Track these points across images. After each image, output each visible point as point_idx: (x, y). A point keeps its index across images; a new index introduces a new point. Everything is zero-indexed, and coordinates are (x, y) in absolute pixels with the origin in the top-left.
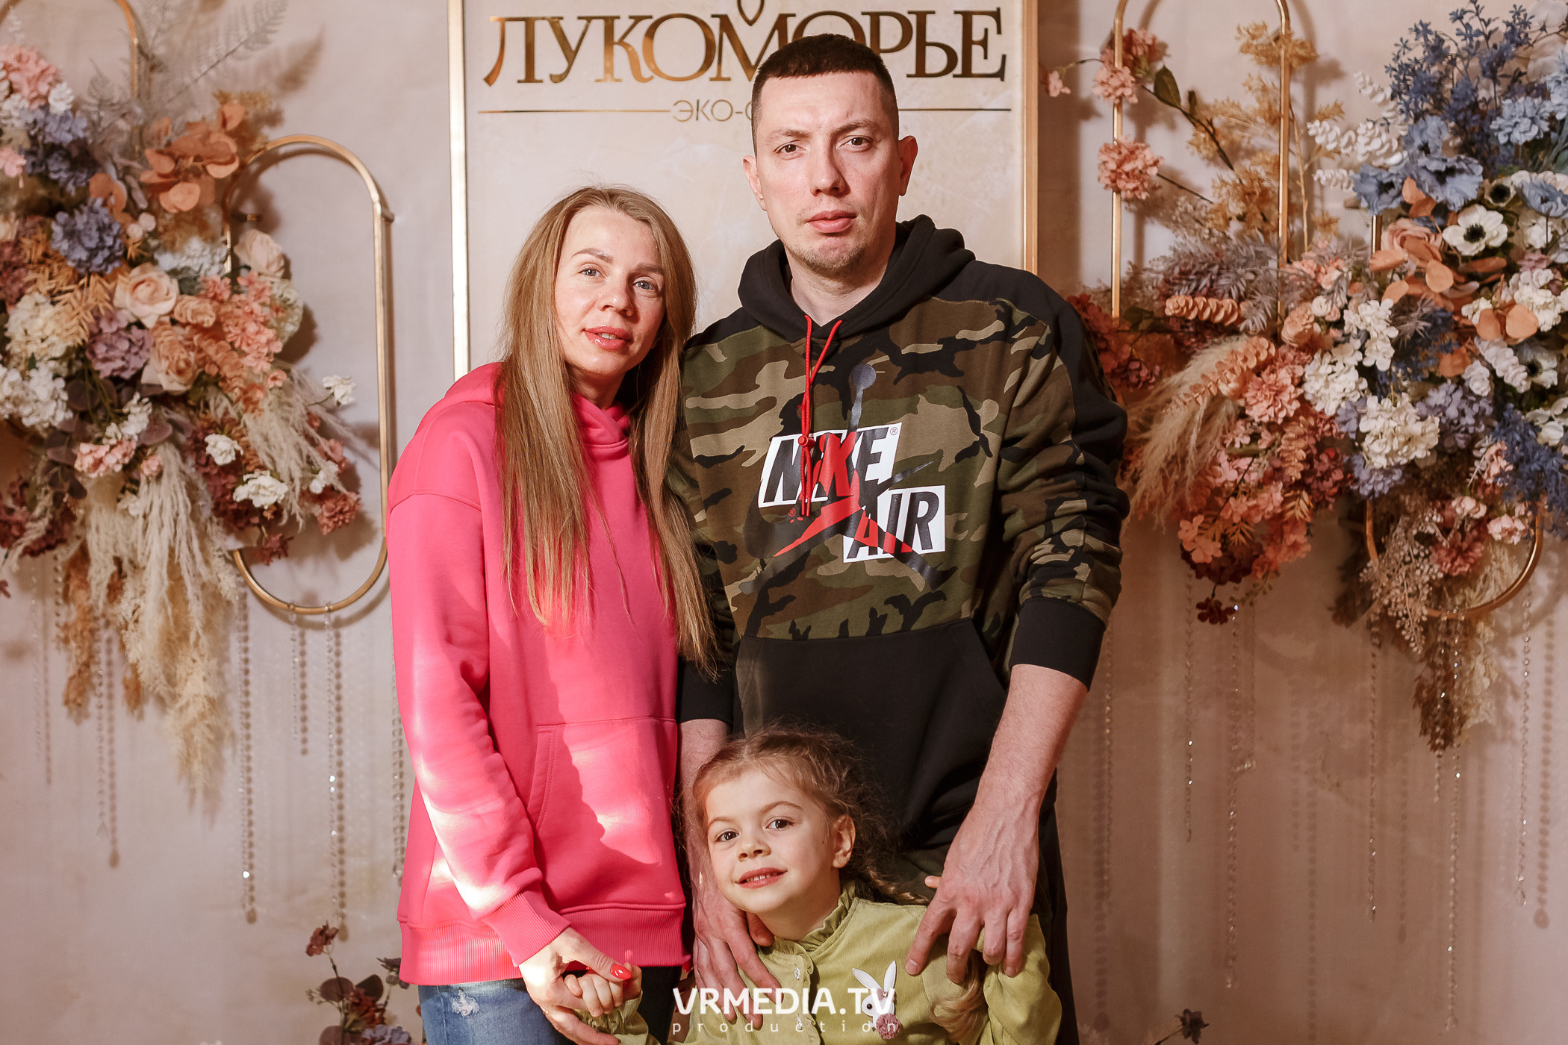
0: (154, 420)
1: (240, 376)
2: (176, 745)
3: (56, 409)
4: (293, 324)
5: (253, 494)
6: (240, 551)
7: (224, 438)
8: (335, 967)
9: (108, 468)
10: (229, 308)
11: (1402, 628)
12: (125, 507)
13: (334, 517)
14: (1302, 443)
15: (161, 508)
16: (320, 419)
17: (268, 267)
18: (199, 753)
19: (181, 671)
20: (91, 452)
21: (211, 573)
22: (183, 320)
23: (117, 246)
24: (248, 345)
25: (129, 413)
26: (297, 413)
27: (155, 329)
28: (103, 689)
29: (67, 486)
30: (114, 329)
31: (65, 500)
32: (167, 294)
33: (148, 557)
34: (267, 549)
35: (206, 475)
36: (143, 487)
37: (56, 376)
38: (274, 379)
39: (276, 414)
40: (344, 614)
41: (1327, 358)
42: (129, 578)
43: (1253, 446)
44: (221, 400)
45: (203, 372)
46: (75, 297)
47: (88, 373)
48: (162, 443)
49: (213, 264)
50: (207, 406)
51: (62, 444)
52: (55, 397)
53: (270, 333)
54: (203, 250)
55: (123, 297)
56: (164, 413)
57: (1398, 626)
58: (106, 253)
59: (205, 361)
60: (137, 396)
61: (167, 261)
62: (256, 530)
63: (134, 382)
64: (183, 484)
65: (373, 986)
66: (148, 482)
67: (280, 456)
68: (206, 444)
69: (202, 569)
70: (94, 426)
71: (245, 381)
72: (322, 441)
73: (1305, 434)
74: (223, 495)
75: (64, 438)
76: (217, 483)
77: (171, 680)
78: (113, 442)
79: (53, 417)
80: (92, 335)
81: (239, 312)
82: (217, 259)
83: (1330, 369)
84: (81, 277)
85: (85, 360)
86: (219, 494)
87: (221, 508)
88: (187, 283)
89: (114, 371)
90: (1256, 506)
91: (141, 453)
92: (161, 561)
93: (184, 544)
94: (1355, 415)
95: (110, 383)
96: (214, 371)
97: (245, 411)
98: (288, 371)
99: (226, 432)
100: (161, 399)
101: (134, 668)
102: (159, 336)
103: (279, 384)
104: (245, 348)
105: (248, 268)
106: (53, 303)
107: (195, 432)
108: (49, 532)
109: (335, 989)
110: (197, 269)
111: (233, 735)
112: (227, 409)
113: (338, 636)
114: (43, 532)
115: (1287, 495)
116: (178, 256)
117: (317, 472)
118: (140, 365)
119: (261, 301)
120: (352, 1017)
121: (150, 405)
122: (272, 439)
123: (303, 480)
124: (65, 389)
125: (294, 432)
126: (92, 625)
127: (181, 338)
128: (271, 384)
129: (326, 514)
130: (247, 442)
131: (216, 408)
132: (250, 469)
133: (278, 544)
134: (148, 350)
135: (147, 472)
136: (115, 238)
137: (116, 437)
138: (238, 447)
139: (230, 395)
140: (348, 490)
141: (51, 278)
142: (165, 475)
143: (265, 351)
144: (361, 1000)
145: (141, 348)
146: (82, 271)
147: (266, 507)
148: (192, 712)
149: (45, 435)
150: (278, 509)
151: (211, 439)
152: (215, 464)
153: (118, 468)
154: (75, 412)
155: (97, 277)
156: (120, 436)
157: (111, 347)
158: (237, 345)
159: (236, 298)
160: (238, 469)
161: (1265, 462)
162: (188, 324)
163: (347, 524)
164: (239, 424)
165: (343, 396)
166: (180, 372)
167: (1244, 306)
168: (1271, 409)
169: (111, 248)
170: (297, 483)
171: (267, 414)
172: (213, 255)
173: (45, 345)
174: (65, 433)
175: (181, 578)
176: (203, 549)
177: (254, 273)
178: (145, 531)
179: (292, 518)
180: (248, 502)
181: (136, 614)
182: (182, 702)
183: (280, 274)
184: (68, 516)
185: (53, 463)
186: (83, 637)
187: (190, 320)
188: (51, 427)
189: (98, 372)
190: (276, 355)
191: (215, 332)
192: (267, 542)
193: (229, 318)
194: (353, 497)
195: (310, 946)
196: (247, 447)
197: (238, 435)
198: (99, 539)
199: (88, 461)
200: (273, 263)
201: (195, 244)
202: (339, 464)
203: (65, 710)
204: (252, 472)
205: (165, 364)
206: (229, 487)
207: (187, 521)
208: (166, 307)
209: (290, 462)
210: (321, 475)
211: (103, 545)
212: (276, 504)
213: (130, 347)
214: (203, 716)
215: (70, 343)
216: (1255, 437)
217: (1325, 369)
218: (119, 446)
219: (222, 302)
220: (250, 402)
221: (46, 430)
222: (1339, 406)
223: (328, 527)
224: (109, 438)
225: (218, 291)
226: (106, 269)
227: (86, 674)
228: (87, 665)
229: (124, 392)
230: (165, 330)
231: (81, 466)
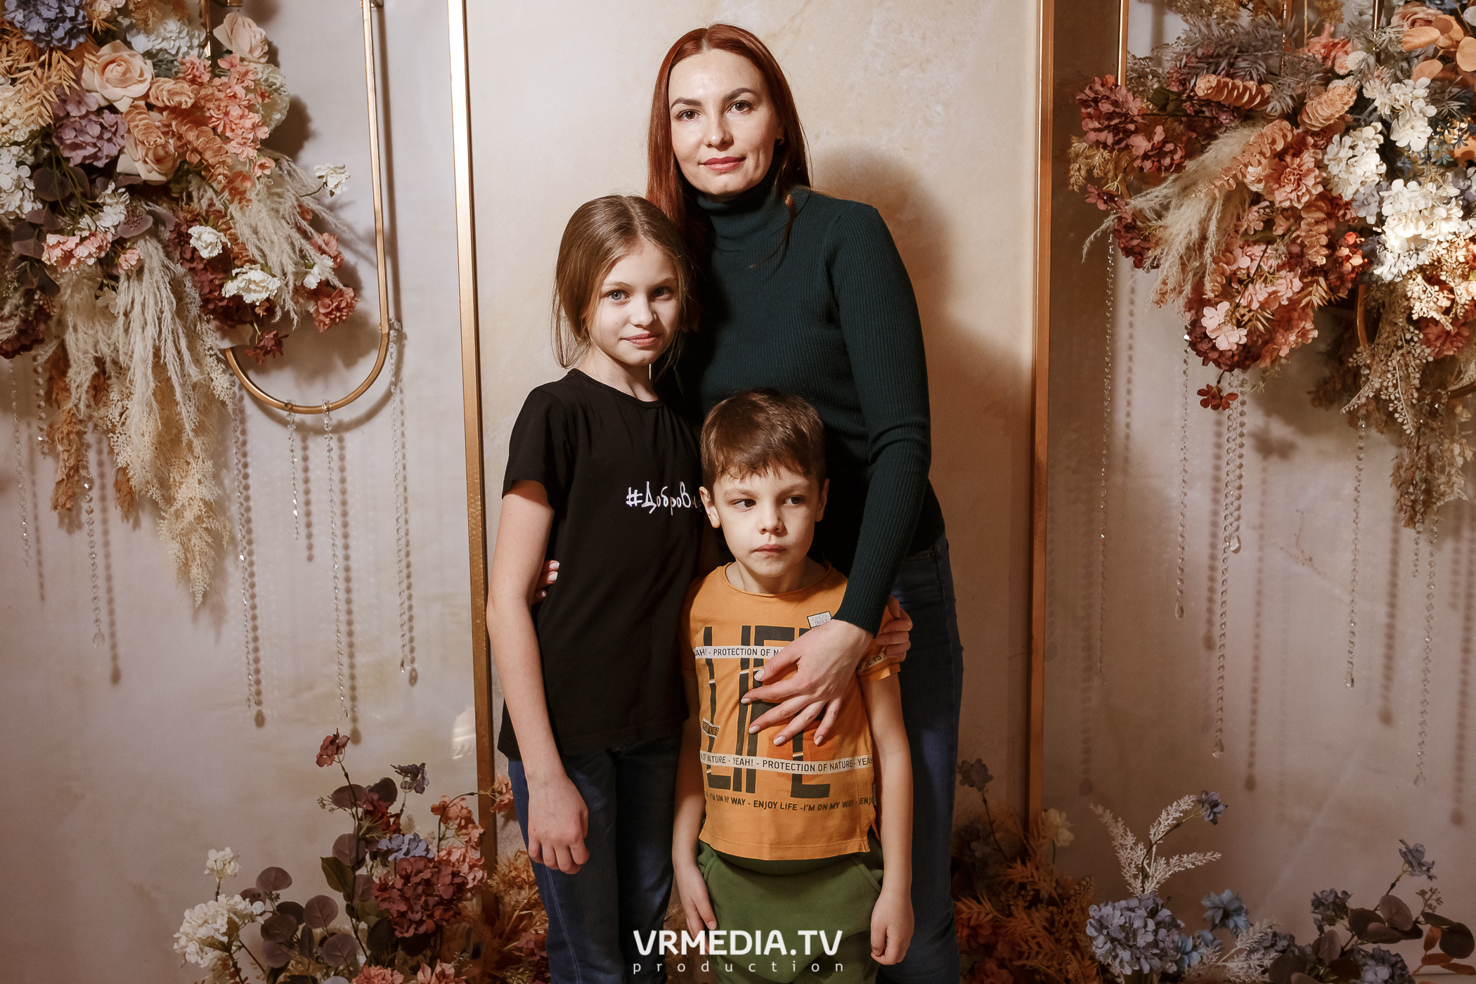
0: (131, 212)
1: (224, 162)
2: (174, 549)
3: (22, 200)
4: (280, 111)
5: (243, 289)
6: (232, 349)
7: (209, 229)
8: (346, 775)
9: (79, 260)
10: (209, 91)
11: (1395, 411)
12: (105, 304)
13: (330, 313)
14: (1324, 228)
15: (143, 305)
16: (313, 212)
17: (251, 51)
18: (198, 557)
19: (175, 475)
20: (59, 242)
21: (202, 373)
22: (160, 104)
23: (80, 18)
24: (233, 130)
25: (104, 204)
26: (288, 204)
27: (128, 113)
28: (95, 493)
29: (35, 281)
30: (84, 112)
31: (36, 297)
32: (141, 75)
33: (131, 357)
34: (261, 348)
35: (192, 270)
36: (123, 284)
37: (20, 163)
38: (262, 166)
39: (265, 205)
40: (345, 415)
41: (1348, 140)
42: (113, 380)
43: (1267, 234)
44: (205, 191)
45: (184, 161)
46: (35, 74)
47: (57, 161)
48: (142, 236)
49: (191, 47)
50: (190, 197)
51: (30, 237)
52: (19, 186)
53: (256, 118)
54: (180, 33)
55: (90, 77)
56: (144, 207)
57: (1391, 409)
58: (68, 25)
59: (184, 146)
60: (112, 186)
61: (141, 42)
62: (248, 326)
63: (109, 170)
64: (167, 279)
65: (386, 790)
66: (129, 278)
67: (272, 250)
68: (190, 236)
69: (192, 370)
70: (67, 219)
71: (230, 168)
72: (316, 236)
73: (1325, 219)
74: (211, 292)
75: (34, 230)
76: (203, 278)
77: (164, 484)
78: (86, 233)
79: (20, 208)
80: (57, 118)
81: (222, 95)
82: (196, 42)
83: (1351, 153)
84: (42, 52)
85: (51, 147)
86: (207, 290)
87: (211, 306)
88: (162, 64)
89: (85, 158)
90: (1275, 292)
91: (119, 244)
92: (144, 361)
93: (170, 344)
94: (1377, 198)
95: (80, 170)
96: (195, 159)
97: (232, 202)
98: (276, 160)
99: (211, 222)
100: (139, 191)
101: (124, 470)
102: (133, 120)
103: (267, 172)
104: (228, 134)
105: (230, 52)
106: (14, 81)
107: (178, 225)
108: (21, 332)
109: (347, 796)
110: (174, 52)
111: (233, 539)
112: (211, 199)
113: (341, 440)
114: (14, 332)
115: (1305, 280)
116: (152, 37)
117: (312, 267)
118: (114, 152)
119: (245, 84)
120: (366, 824)
121: (127, 196)
122: (262, 231)
123: (296, 274)
124: (30, 178)
125: (285, 224)
126: (79, 427)
127: (158, 124)
128: (259, 172)
129: (322, 311)
130: (235, 234)
131: (199, 200)
132: (238, 262)
133: (273, 342)
134: (122, 137)
135: (125, 265)
136: (77, 9)
137: (90, 229)
138: (225, 240)
139: (214, 185)
140: (345, 286)
141: (9, 53)
142: (146, 270)
143: (251, 136)
144: (375, 807)
145: (115, 134)
146: (42, 45)
147: (258, 304)
148: (189, 516)
149: (12, 228)
150: (270, 305)
151: (195, 230)
152: (202, 259)
153: (91, 261)
154: (43, 202)
155: (60, 54)
156: (93, 228)
157: (81, 131)
158: (220, 130)
159: (217, 81)
160: (225, 263)
161: (1282, 249)
162: (166, 108)
163: (344, 321)
164: (225, 215)
165: (336, 186)
166: (158, 161)
167: (1267, 88)
168: (1294, 193)
169: (73, 19)
170: (291, 278)
171: (255, 206)
172: (191, 38)
173: (6, 129)
174: (33, 226)
175: (169, 379)
176: (191, 348)
177: (237, 55)
178: (126, 331)
179: (286, 315)
180: (237, 298)
181: (124, 416)
182: (177, 505)
183: (263, 60)
184: (43, 314)
185: (23, 258)
186: (70, 441)
187: (168, 104)
188: (18, 219)
189: (68, 160)
190: (263, 142)
191: (194, 115)
192: (260, 341)
193: (210, 101)
194: (349, 292)
195: (320, 756)
196: (234, 239)
197: (224, 227)
198: (77, 339)
199: (58, 253)
200: (256, 47)
201: (172, 26)
202: (335, 258)
203: (55, 514)
204: (242, 267)
205: (141, 152)
206: (217, 282)
207: (173, 319)
208: (140, 89)
209: (281, 256)
210: (316, 270)
211: (81, 345)
212: (268, 299)
213: (102, 133)
214: (199, 519)
215: (34, 127)
216: (1269, 223)
217: (1345, 153)
218: (92, 238)
219: (201, 84)
220: (238, 194)
221: (12, 222)
222: (1357, 191)
223: (325, 324)
224: (81, 230)
225: (198, 74)
226: (70, 44)
227: (76, 478)
228: (76, 469)
229: (99, 181)
230: (140, 114)
231: (49, 260)
